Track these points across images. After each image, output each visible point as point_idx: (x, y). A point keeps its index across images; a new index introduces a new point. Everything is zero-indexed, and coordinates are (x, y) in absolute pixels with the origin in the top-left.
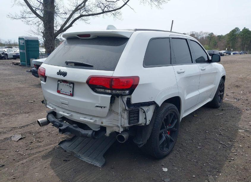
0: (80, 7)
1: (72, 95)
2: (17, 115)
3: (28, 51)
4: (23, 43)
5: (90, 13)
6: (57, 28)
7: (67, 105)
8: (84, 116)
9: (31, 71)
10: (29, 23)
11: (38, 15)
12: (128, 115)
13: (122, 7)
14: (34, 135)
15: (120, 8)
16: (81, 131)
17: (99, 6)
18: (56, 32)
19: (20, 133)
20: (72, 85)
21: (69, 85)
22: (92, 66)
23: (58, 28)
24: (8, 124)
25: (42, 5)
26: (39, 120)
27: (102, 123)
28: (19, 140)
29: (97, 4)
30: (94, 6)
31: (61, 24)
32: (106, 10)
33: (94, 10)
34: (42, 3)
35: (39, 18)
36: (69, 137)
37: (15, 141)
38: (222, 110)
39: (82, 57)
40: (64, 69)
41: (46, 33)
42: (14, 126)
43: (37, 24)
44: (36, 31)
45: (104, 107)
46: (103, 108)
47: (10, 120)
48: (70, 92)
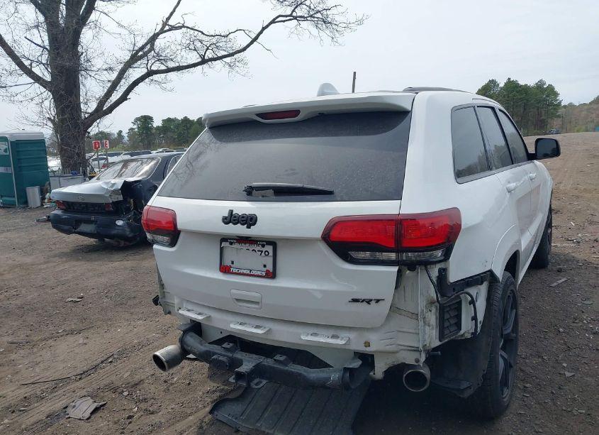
0: (140, 53)
1: (272, 275)
2: (51, 342)
3: (18, 169)
4: (5, 151)
5: (171, 65)
6: (89, 107)
7: (257, 303)
8: (312, 330)
9: (49, 219)
10: (16, 98)
11: (37, 79)
12: (438, 314)
13: (248, 46)
14: (126, 394)
15: (244, 49)
16: (305, 374)
17: (192, 47)
18: (87, 116)
19: (84, 392)
20: (270, 249)
21: (260, 248)
22: (331, 193)
23: (92, 106)
24: (37, 370)
25: (47, 52)
26: (158, 353)
27: (367, 344)
28: (92, 413)
29: (188, 42)
30: (179, 48)
31: (98, 97)
32: (210, 56)
33: (179, 56)
34: (46, 49)
35: (41, 84)
36: (226, 387)
37: (80, 419)
38: (560, 271)
39: (292, 170)
40: (243, 207)
41: (62, 121)
42: (57, 376)
43: (37, 100)
44: (36, 118)
45: (378, 301)
46: (373, 302)
47: (39, 359)
48: (265, 266)
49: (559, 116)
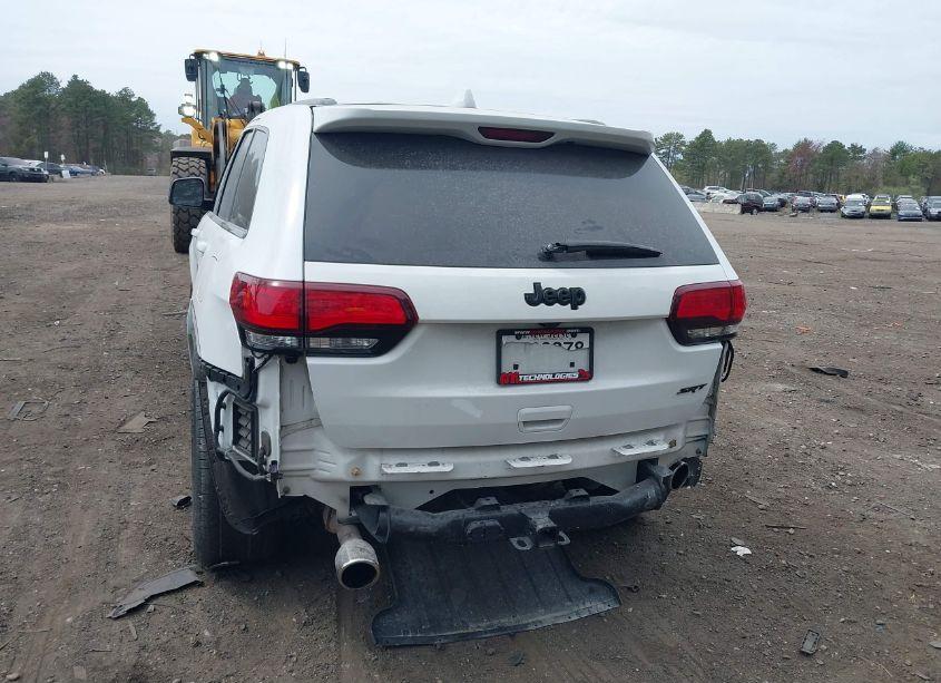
1: (585, 376)
7: (560, 421)
20: (585, 338)
21: (568, 339)
22: (656, 254)
48: (573, 365)
49: (156, 150)
